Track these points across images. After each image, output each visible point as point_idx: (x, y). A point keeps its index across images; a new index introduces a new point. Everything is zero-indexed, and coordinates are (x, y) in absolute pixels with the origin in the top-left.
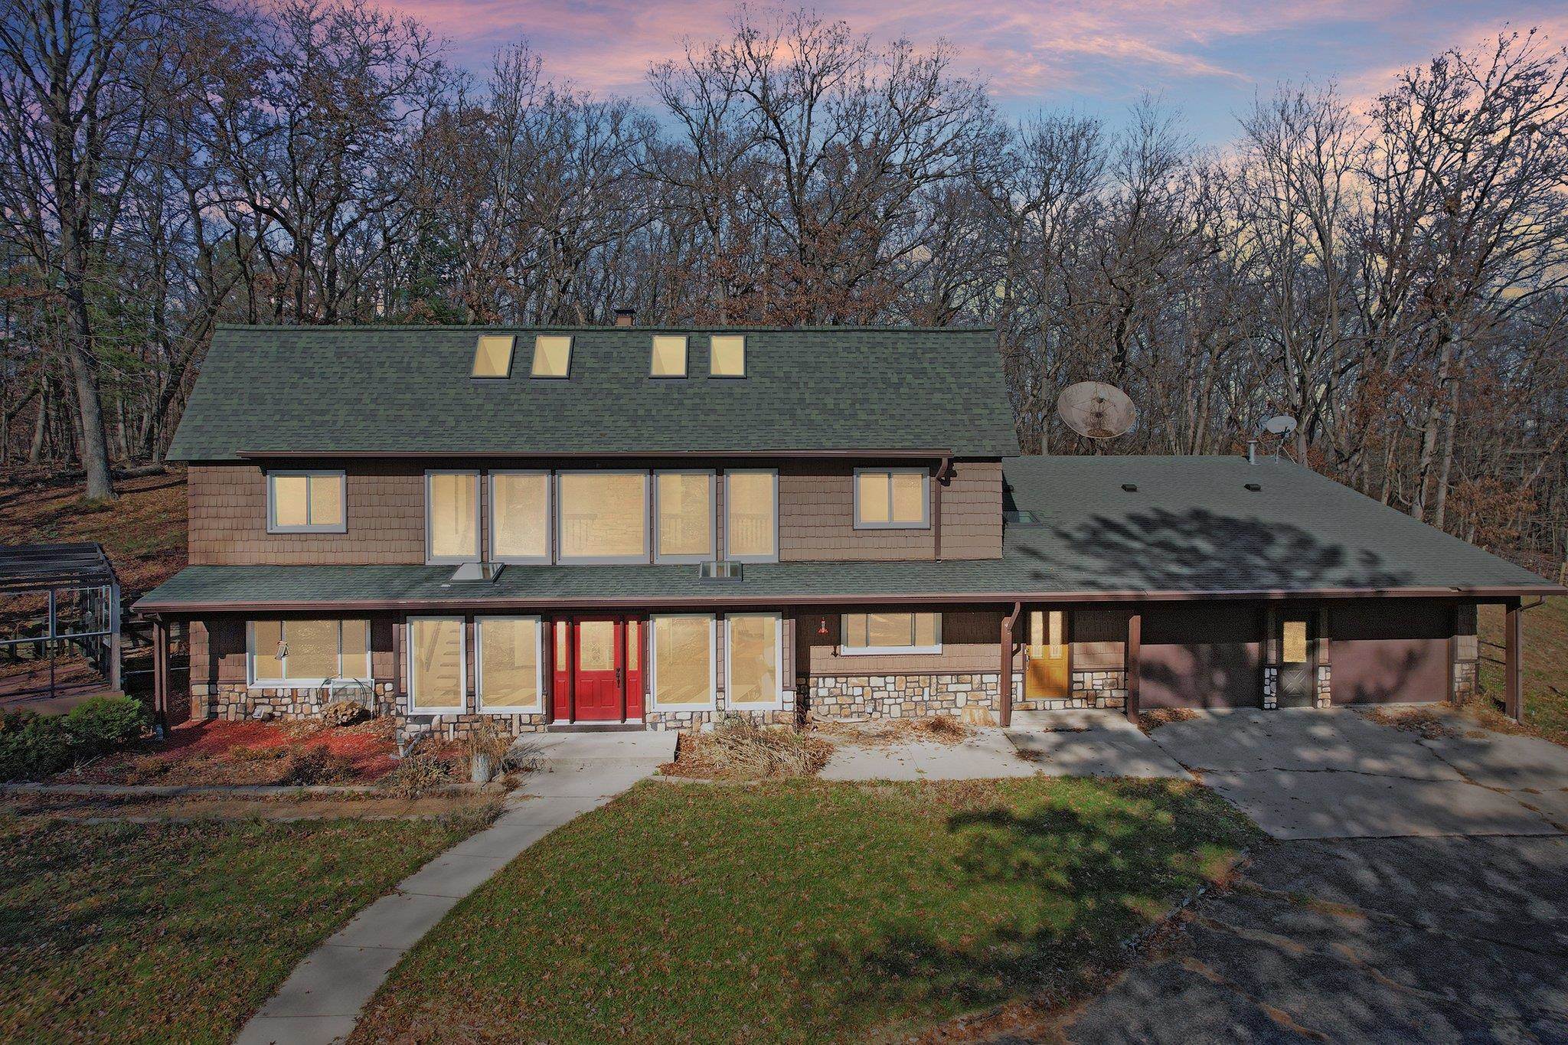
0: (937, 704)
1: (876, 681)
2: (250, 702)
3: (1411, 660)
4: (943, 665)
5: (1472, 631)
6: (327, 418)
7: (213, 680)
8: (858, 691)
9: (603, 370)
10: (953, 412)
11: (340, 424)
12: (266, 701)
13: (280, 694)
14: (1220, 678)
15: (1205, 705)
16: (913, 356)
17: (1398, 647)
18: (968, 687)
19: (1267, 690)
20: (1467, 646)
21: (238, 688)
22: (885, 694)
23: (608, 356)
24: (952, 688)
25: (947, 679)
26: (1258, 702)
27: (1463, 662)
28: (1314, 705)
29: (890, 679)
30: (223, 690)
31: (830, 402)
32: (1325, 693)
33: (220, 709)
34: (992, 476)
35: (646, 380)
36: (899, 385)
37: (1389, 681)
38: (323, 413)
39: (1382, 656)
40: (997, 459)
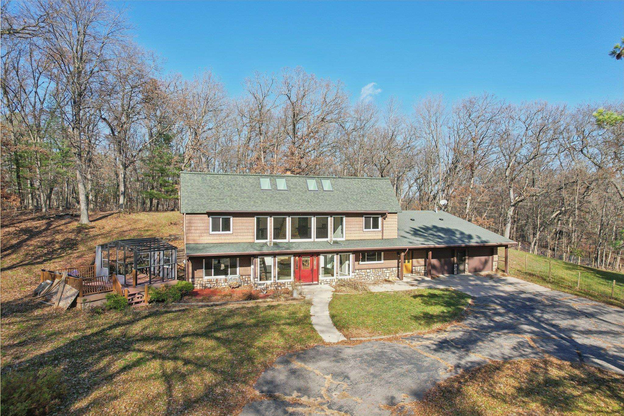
0: (382, 276)
1: (368, 271)
2: (204, 283)
3: (486, 262)
4: (383, 266)
5: (497, 254)
6: (224, 201)
7: (193, 277)
8: (364, 273)
9: (296, 188)
10: (385, 201)
11: (229, 203)
12: (208, 283)
13: (213, 280)
14: (446, 267)
15: (443, 274)
16: (372, 185)
17: (483, 258)
18: (389, 271)
19: (455, 270)
20: (496, 257)
21: (200, 279)
22: (370, 274)
23: (296, 184)
24: (386, 272)
25: (384, 269)
26: (453, 273)
27: (495, 261)
28: (464, 273)
29: (371, 270)
30: (196, 280)
31: (355, 197)
32: (467, 270)
33: (195, 286)
34: (395, 216)
35: (308, 191)
36: (370, 194)
37: (481, 267)
38: (223, 199)
39: (480, 260)
40: (396, 213)
